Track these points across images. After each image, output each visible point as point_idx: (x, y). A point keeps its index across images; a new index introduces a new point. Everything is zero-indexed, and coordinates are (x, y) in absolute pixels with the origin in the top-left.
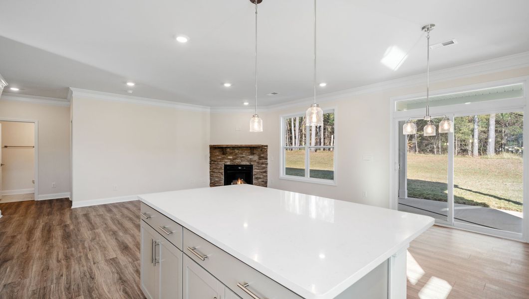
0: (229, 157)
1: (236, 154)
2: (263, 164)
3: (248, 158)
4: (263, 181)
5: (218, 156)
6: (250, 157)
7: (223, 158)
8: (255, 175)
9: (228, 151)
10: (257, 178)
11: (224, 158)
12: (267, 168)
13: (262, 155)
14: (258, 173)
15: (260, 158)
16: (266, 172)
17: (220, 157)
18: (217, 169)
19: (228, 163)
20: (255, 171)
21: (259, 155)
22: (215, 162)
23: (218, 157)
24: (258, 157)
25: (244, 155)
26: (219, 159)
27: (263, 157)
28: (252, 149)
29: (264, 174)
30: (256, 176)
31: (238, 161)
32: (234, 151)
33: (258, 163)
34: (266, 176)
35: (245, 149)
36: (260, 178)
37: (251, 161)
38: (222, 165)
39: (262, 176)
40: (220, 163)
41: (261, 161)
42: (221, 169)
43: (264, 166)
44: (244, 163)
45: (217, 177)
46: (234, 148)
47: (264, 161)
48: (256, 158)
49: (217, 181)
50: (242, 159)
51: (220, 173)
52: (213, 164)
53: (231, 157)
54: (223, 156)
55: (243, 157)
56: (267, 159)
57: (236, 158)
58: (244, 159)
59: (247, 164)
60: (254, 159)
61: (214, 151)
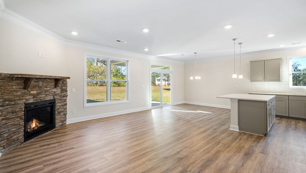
0: (32, 92)
3: (52, 91)
6: (54, 90)
7: (24, 95)
11: (25, 93)
13: (64, 88)
14: (60, 106)
17: (19, 93)
19: (31, 101)
22: (11, 101)
23: (15, 94)
25: (48, 89)
26: (17, 96)
30: (59, 110)
32: (38, 84)
33: (60, 96)
34: (66, 109)
37: (55, 94)
40: (19, 102)
41: (63, 94)
43: (65, 98)
45: (14, 125)
47: (65, 93)
49: (14, 133)
50: (47, 93)
51: (17, 117)
52: (8, 105)
53: (35, 92)
54: (23, 91)
55: (48, 91)
56: (67, 91)
57: (41, 93)
58: (49, 93)
59: (51, 99)
60: (57, 92)
61: (10, 84)
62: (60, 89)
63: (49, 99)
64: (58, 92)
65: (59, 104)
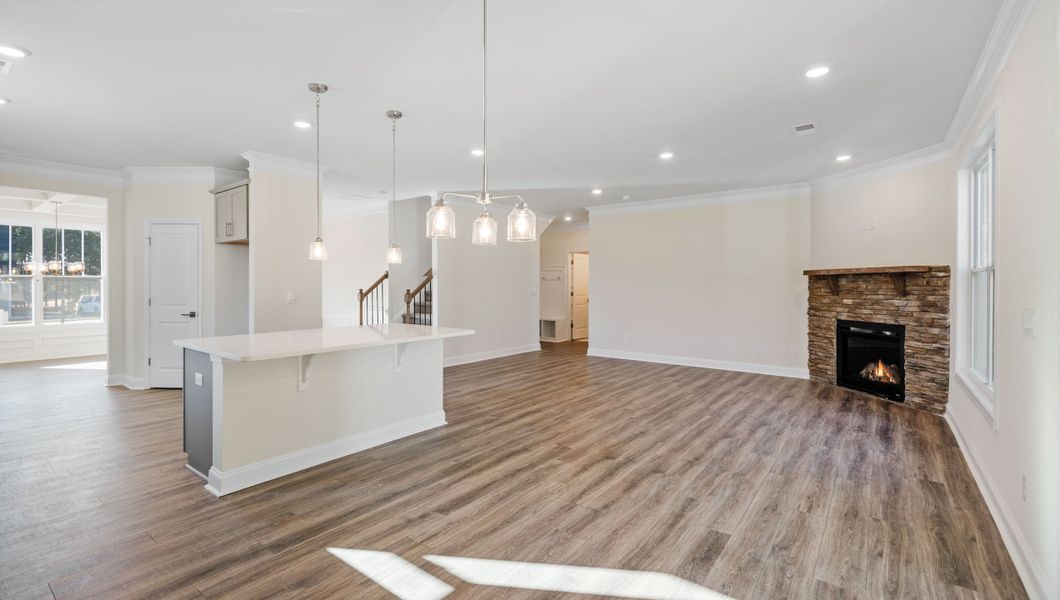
0: (846, 301)
1: (861, 293)
2: (932, 325)
3: (892, 304)
4: (932, 380)
5: (824, 297)
6: (897, 302)
7: (831, 305)
8: (911, 356)
9: (844, 286)
10: (917, 368)
11: (835, 301)
12: (946, 338)
13: (931, 298)
14: (917, 351)
15: (926, 307)
16: (940, 351)
17: (826, 301)
18: (821, 329)
19: (844, 317)
20: (910, 344)
21: (921, 298)
22: (819, 310)
23: (823, 300)
24: (918, 303)
25: (881, 297)
26: (824, 304)
27: (933, 305)
28: (901, 279)
29: (937, 358)
30: (913, 360)
31: (865, 314)
32: (856, 285)
33: (919, 320)
34: (946, 366)
35: (882, 278)
36: (923, 369)
37: (897, 312)
38: (830, 321)
39: (929, 364)
40: (828, 314)
41: (927, 316)
42: (828, 329)
43: (936, 331)
44: (881, 318)
45: (821, 347)
46: (858, 276)
47: (934, 316)
48: (912, 305)
50: (876, 307)
51: (826, 338)
52: (815, 315)
53: (850, 302)
54: (833, 298)
55: (877, 302)
56: (945, 310)
57: (860, 304)
58: (879, 307)
59: (888, 322)
60: (907, 309)
61: (817, 285)
62: (918, 299)
63: (882, 321)
64: (911, 309)
65: (913, 343)
